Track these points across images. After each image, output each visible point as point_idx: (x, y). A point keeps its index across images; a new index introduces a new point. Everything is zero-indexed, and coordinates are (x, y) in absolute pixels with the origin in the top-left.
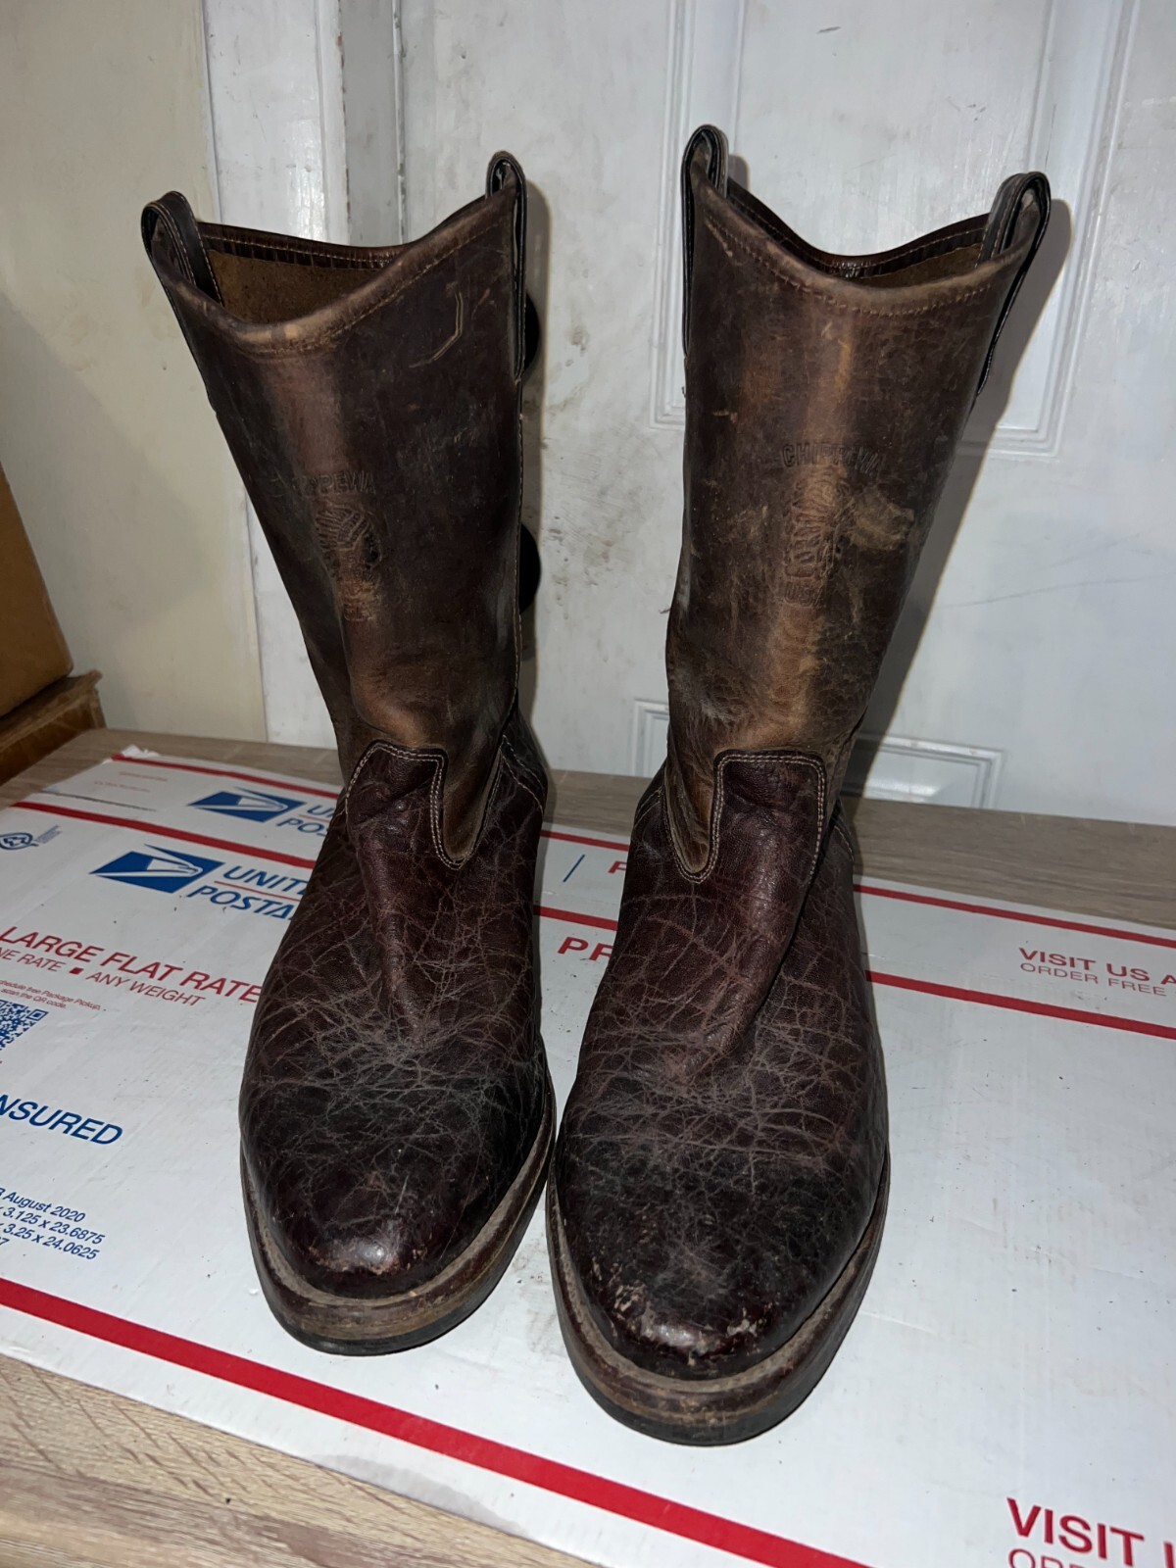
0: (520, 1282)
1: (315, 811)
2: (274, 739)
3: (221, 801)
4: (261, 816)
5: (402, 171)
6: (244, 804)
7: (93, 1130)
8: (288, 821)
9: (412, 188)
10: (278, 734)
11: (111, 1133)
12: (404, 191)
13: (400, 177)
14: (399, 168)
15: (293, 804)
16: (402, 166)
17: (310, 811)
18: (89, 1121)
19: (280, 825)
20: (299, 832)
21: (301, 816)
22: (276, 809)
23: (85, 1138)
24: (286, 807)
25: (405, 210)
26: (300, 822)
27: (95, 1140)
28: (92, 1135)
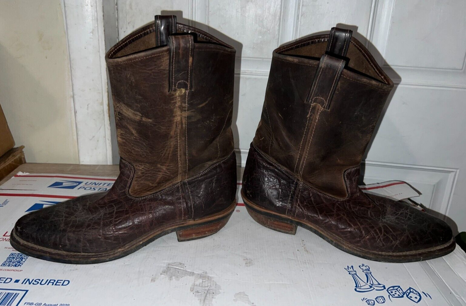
0: (193, 294)
1: (87, 184)
2: (82, 163)
3: (56, 185)
4: (72, 187)
5: (117, 4)
6: (65, 184)
7: (61, 283)
8: (80, 188)
9: (120, 8)
10: (83, 161)
11: (66, 283)
12: (117, 10)
13: (116, 6)
14: (116, 4)
15: (80, 183)
16: (117, 3)
17: (86, 184)
18: (58, 281)
19: (78, 189)
20: (85, 190)
21: (83, 186)
22: (75, 185)
23: (59, 285)
24: (78, 184)
25: (118, 14)
26: (84, 187)
27: (62, 285)
28: (61, 284)
